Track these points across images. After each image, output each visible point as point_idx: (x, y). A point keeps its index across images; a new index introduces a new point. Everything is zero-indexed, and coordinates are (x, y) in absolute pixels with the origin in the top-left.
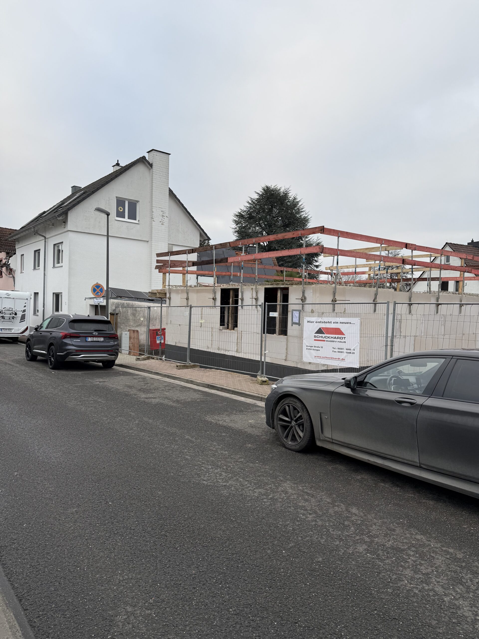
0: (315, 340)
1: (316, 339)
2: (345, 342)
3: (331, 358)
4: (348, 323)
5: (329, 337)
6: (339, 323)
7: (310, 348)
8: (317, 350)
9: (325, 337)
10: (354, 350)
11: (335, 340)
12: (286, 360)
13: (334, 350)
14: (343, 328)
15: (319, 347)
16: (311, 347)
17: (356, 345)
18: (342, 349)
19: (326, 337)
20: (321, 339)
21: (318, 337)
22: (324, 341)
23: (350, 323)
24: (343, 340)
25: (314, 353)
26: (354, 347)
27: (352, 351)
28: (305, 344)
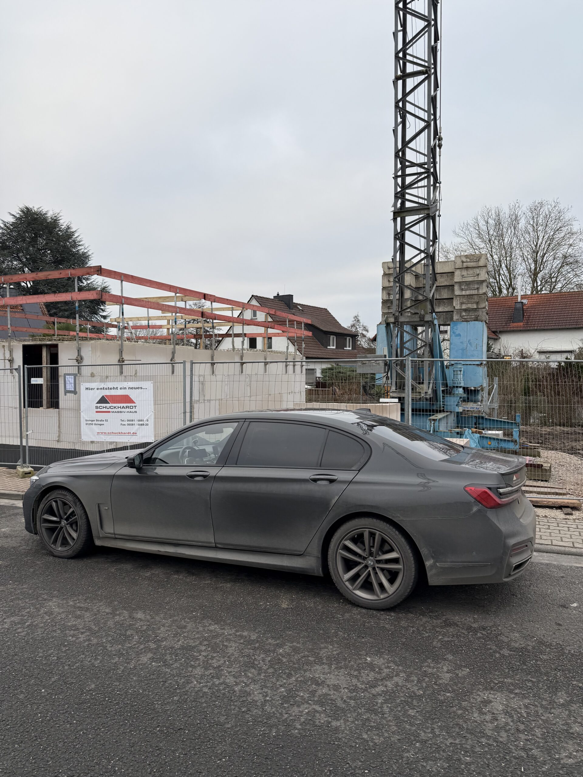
0: (97, 412)
1: (99, 410)
2: (136, 412)
3: (119, 433)
4: (138, 388)
5: (115, 407)
6: (127, 388)
7: (90, 422)
8: (100, 425)
9: (110, 407)
10: (147, 420)
11: (123, 410)
12: (58, 441)
13: (123, 423)
14: (132, 394)
15: (103, 421)
16: (92, 421)
17: (150, 415)
18: (133, 421)
19: (112, 407)
20: (104, 410)
21: (101, 407)
22: (109, 412)
23: (141, 388)
24: (133, 410)
25: (96, 429)
26: (147, 417)
27: (145, 423)
28: (83, 418)
